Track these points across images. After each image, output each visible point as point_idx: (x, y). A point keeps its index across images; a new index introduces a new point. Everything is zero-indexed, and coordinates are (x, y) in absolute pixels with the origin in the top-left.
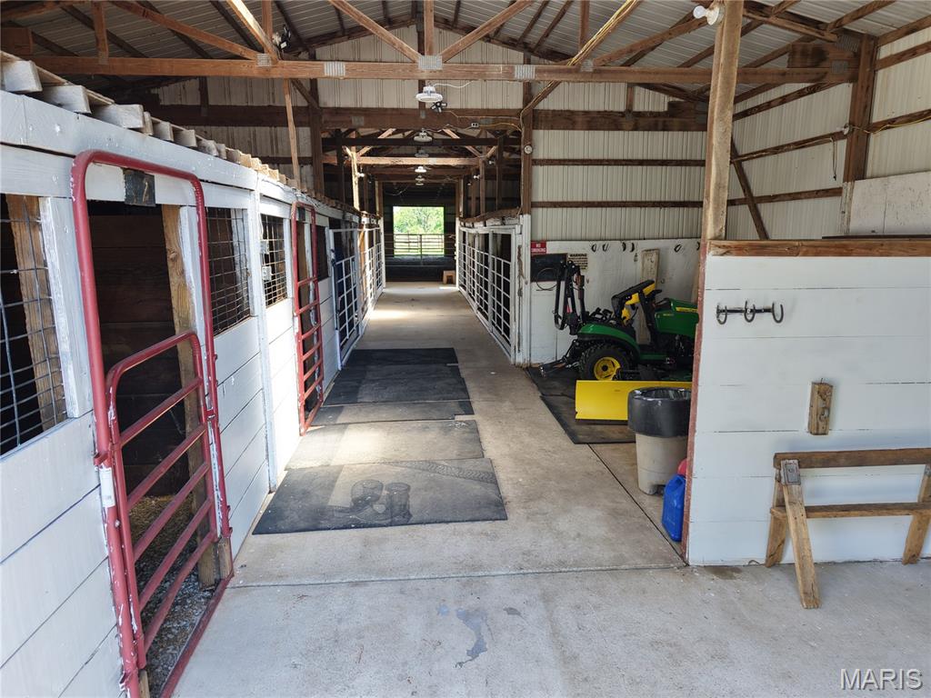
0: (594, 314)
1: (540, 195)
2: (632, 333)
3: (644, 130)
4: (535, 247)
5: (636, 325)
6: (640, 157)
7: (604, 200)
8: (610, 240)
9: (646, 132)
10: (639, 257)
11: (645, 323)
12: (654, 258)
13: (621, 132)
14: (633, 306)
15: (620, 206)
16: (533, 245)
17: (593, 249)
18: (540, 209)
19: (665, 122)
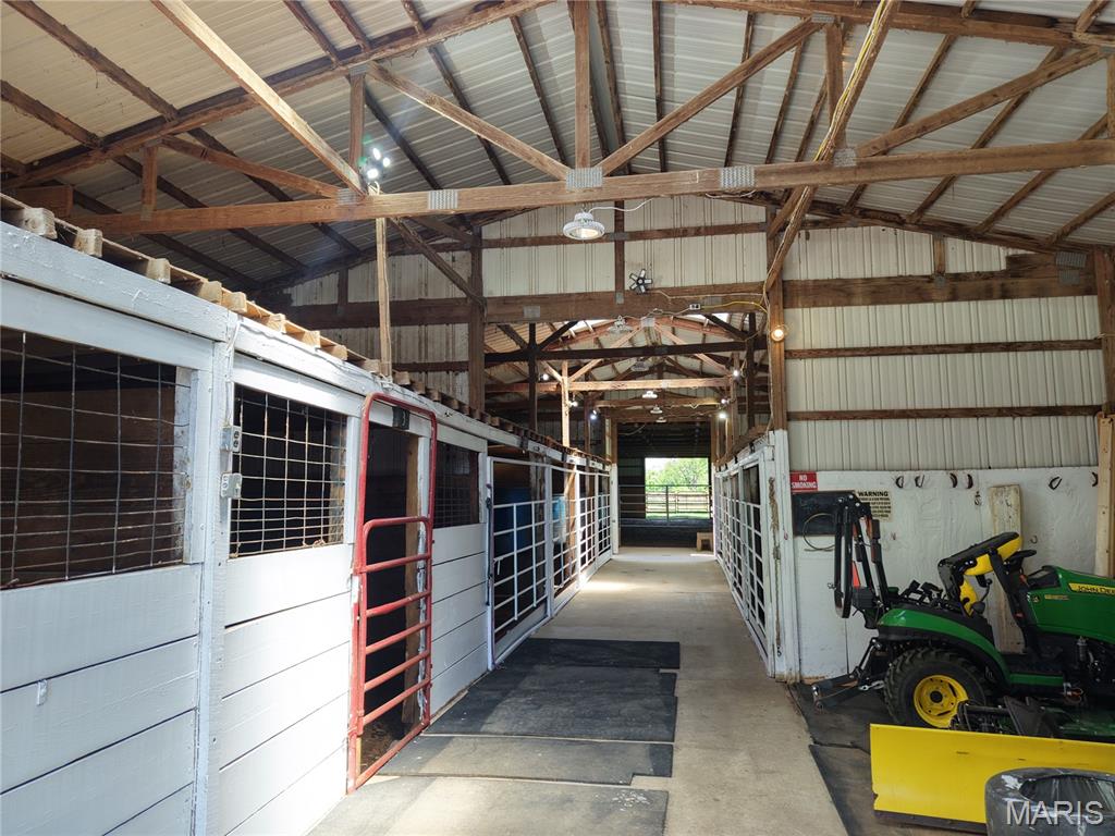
0: (908, 592)
1: (801, 401)
2: (985, 630)
3: (969, 300)
4: (798, 480)
5: (990, 615)
6: (966, 340)
7: (911, 407)
8: (928, 470)
9: (973, 303)
10: (983, 499)
11: (1010, 614)
12: (1013, 498)
13: (929, 306)
14: (981, 579)
15: (939, 416)
16: (794, 477)
17: (898, 483)
18: (804, 424)
19: (1003, 285)
